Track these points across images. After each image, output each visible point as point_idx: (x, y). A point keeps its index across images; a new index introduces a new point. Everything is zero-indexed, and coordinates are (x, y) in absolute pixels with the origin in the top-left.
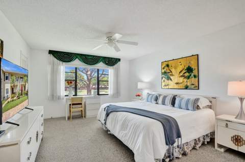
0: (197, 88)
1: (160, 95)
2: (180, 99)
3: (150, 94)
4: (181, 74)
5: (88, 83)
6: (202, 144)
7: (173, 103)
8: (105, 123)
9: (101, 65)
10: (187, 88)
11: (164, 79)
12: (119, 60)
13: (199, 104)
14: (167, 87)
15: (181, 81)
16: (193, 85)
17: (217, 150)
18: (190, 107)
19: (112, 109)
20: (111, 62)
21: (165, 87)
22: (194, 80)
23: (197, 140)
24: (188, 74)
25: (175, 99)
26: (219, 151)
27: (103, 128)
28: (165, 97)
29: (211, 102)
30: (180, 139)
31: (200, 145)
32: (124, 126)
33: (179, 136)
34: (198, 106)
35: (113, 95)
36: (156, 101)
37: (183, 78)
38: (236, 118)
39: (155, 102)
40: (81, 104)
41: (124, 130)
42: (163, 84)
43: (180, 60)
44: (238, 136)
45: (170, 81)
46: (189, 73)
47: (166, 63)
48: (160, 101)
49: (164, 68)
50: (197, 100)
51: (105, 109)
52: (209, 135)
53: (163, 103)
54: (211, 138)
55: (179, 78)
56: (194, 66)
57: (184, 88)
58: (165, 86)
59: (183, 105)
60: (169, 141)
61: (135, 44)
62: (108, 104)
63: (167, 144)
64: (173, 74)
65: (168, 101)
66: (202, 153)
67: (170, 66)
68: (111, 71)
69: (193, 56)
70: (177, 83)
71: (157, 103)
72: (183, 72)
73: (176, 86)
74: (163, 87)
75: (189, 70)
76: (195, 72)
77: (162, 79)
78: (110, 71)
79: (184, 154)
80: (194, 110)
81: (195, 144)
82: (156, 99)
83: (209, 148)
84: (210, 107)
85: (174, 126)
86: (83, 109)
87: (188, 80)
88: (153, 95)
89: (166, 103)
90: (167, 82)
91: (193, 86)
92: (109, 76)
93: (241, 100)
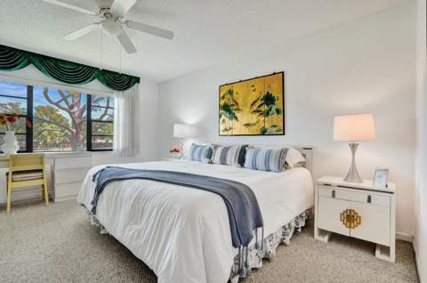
0: (282, 132)
1: (216, 147)
2: (254, 150)
3: (198, 146)
4: (255, 108)
5: (74, 130)
6: (294, 234)
7: (241, 161)
8: (94, 210)
9: (95, 87)
10: (264, 132)
11: (223, 117)
12: (137, 80)
13: (287, 159)
14: (229, 133)
15: (255, 121)
16: (275, 126)
17: (317, 241)
18: (273, 166)
19: (111, 175)
20: (120, 82)
21: (226, 133)
22: (276, 118)
23: (287, 227)
24: (266, 107)
25: (245, 152)
26: (321, 242)
27: (90, 222)
28: (226, 150)
29: (304, 155)
30: (260, 229)
31: (291, 235)
32: (136, 213)
33: (259, 223)
34: (286, 163)
35: (124, 150)
36: (210, 158)
37: (258, 114)
38: (345, 180)
39: (207, 160)
40: (41, 171)
41: (136, 223)
42: (222, 127)
43: (251, 83)
44: (350, 211)
45: (234, 121)
46: (268, 105)
47: (228, 88)
48: (217, 156)
49: (223, 97)
50: (284, 152)
51: (95, 176)
52: (304, 215)
53: (223, 161)
54: (306, 221)
55: (250, 115)
56: (276, 94)
57: (259, 133)
58: (226, 130)
59: (260, 162)
60: (240, 238)
61: (168, 35)
62: (104, 166)
63: (235, 245)
64: (241, 108)
65: (232, 156)
66: (296, 250)
67: (235, 92)
68: (118, 101)
69: (274, 74)
70: (247, 125)
71: (211, 163)
72: (258, 104)
73: (246, 131)
74: (222, 133)
75: (269, 99)
76: (278, 104)
77: (220, 117)
78: (116, 100)
79: (266, 259)
80: (280, 170)
81: (284, 235)
82: (210, 154)
83: (305, 238)
84: (303, 165)
85: (249, 203)
86: (45, 181)
87: (266, 119)
88: (204, 147)
89: (228, 162)
90: (230, 123)
91: (274, 129)
92: (116, 112)
93: (354, 147)
